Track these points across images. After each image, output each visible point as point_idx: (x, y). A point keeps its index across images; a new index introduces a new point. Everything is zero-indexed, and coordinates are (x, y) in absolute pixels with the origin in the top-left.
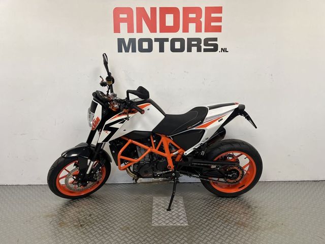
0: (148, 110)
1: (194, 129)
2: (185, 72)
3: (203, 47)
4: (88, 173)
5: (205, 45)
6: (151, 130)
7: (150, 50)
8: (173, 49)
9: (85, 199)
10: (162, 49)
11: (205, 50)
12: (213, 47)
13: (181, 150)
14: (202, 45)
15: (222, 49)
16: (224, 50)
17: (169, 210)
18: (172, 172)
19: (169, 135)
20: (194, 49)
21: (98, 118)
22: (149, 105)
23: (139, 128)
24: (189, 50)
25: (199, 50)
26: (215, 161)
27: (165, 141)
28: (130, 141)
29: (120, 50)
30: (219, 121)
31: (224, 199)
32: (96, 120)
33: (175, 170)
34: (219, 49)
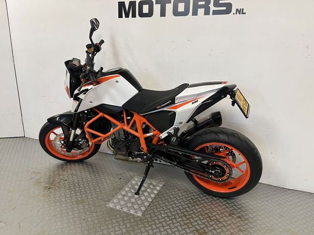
0: (117, 82)
1: (165, 109)
2: (188, 40)
3: (212, 8)
4: (71, 140)
5: (215, 6)
6: (121, 106)
7: (150, 14)
10: (163, 14)
11: (215, 13)
12: (225, 8)
13: (157, 132)
14: (211, 5)
15: (237, 10)
16: (240, 11)
17: (137, 193)
18: (144, 155)
19: (141, 114)
20: (201, 11)
22: (118, 76)
23: (107, 101)
24: (195, 13)
25: (207, 13)
26: (196, 151)
27: (138, 119)
28: (101, 114)
29: (120, 16)
30: (193, 103)
32: (66, 88)
33: (147, 153)
34: (234, 11)
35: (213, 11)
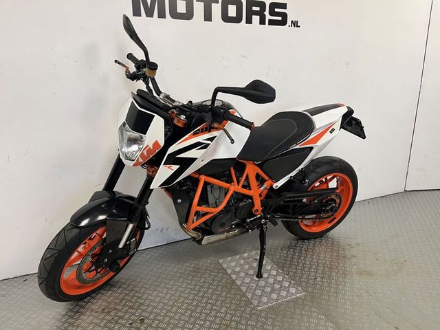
1: (298, 147)
2: (243, 56)
3: (268, 17)
4: (121, 246)
5: (270, 14)
6: (235, 156)
7: (189, 15)
8: (226, 18)
9: (102, 291)
10: (208, 17)
12: (280, 18)
13: (269, 182)
14: (267, 13)
15: (292, 21)
16: (295, 24)
17: (259, 276)
18: (260, 218)
20: (256, 19)
21: (156, 144)
24: (249, 21)
25: (262, 22)
26: (309, 192)
27: (252, 171)
28: (204, 179)
29: (136, 13)
30: (330, 132)
31: (312, 242)
32: (151, 146)
33: (264, 215)
34: (289, 23)
35: (269, 20)
